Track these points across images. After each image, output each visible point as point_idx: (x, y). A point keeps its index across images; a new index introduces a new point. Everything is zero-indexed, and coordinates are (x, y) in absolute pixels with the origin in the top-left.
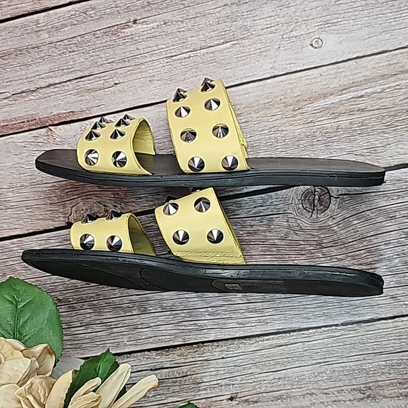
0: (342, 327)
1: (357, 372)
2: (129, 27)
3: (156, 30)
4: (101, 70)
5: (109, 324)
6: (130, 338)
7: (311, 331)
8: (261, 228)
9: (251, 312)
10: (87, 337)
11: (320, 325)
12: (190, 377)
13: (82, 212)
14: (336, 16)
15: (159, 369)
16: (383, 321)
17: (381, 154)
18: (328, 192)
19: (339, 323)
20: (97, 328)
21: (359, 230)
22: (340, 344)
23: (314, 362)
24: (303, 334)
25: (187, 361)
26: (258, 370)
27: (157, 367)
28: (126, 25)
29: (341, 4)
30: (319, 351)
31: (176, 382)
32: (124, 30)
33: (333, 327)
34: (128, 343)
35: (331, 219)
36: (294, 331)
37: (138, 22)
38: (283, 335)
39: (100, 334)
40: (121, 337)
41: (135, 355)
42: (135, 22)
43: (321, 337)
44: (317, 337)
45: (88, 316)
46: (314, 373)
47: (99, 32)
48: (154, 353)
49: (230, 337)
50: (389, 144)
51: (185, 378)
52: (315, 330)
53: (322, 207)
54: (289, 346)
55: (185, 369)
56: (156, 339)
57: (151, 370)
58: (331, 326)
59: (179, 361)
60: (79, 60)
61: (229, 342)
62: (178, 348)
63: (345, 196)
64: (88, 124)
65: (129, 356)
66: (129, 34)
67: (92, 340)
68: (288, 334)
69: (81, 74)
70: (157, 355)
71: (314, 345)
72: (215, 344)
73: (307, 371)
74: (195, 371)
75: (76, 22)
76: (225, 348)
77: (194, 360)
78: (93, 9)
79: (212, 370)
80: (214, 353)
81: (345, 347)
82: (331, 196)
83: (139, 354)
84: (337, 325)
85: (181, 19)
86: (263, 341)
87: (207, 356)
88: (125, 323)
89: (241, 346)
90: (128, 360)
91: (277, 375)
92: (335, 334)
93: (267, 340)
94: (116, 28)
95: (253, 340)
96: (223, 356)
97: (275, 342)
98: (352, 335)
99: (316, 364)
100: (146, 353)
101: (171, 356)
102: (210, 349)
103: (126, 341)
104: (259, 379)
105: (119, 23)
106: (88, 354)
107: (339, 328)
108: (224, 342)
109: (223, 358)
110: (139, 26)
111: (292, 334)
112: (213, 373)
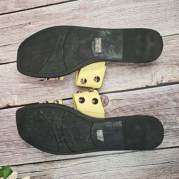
0: (112, 155)
1: (117, 174)
2: (27, 25)
3: (38, 27)
4: (15, 43)
5: (13, 152)
6: (22, 158)
7: (99, 157)
10: (3, 157)
11: (103, 154)
12: (47, 175)
13: (3, 103)
14: (113, 26)
15: (34, 172)
16: (128, 153)
17: (130, 84)
18: (108, 98)
19: (111, 153)
20: (8, 154)
21: (120, 114)
22: (111, 162)
23: (100, 170)
24: (96, 158)
25: (46, 169)
26: (77, 173)
27: (33, 171)
28: (26, 25)
29: (115, 21)
30: (102, 165)
31: (42, 177)
32: (25, 27)
33: (108, 155)
34: (21, 160)
35: (108, 109)
36: (92, 156)
37: (31, 23)
38: (87, 158)
39: (9, 156)
40: (18, 158)
41: (24, 165)
42: (30, 23)
43: (103, 159)
44: (101, 159)
45: (4, 148)
46: (100, 175)
47: (14, 27)
48: (32, 165)
49: (65, 159)
50: (133, 80)
51: (45, 176)
52: (101, 156)
53: (105, 105)
54: (90, 163)
55: (45, 172)
56: (33, 159)
57: (31, 172)
58: (107, 155)
59: (43, 169)
60: (5, 38)
61: (64, 161)
62: (43, 163)
63: (115, 100)
64: (8, 65)
65: (21, 166)
66: (27, 28)
67: (6, 159)
68: (89, 158)
69: (6, 44)
70: (34, 166)
71: (100, 163)
72: (59, 161)
73: (97, 174)
74: (49, 173)
75: (4, 22)
76: (63, 163)
77: (49, 168)
78: (12, 17)
79: (57, 172)
80: (58, 166)
81: (113, 164)
82: (109, 100)
83: (26, 165)
84: (110, 154)
85: (49, 24)
86: (79, 160)
87: (55, 167)
88: (20, 152)
89: (70, 162)
90: (21, 168)
91: (84, 175)
92: (109, 158)
93: (81, 160)
94: (21, 25)
95: (75, 160)
96: (62, 166)
97: (84, 161)
98: (116, 159)
99: (101, 171)
100: (29, 165)
101: (39, 166)
102: (57, 164)
103: (20, 159)
104: (77, 177)
105: (23, 23)
106: (3, 165)
107: (110, 156)
108: (63, 161)
109: (62, 168)
110: (31, 25)
111: (91, 158)
112: (57, 174)
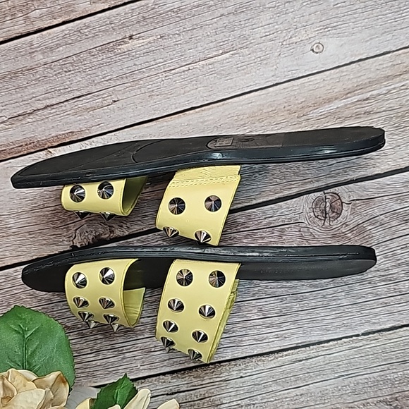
0: (363, 337)
1: (381, 383)
2: (125, 43)
3: (153, 44)
4: (99, 88)
5: (120, 349)
6: (143, 362)
7: (331, 343)
8: (272, 240)
9: (268, 327)
10: (99, 364)
11: (340, 336)
12: (208, 399)
13: (86, 234)
14: (335, 20)
15: (175, 393)
16: (405, 328)
17: (391, 156)
18: (340, 199)
19: (360, 333)
20: (109, 354)
21: (374, 235)
22: (362, 355)
23: (336, 375)
24: (323, 347)
25: (204, 382)
26: (279, 388)
27: (173, 391)
28: (122, 42)
29: (340, 7)
30: (340, 363)
31: (194, 405)
32: (120, 47)
33: (354, 338)
34: (142, 368)
35: (344, 226)
36: (313, 344)
37: (134, 37)
38: (303, 349)
39: (112, 360)
40: (134, 361)
41: (150, 380)
42: (131, 37)
43: (342, 349)
44: (338, 349)
45: (99, 342)
46: (337, 387)
47: (94, 50)
48: (169, 377)
49: (247, 355)
50: (399, 146)
51: (203, 401)
52: (336, 342)
53: (334, 214)
54: (309, 361)
55: (202, 391)
56: (171, 361)
57: (167, 394)
58: (351, 336)
59: (196, 383)
60: (76, 79)
61: (247, 360)
62: (194, 370)
63: (357, 202)
64: (88, 143)
65: (143, 381)
66: (126, 50)
67: (104, 367)
68: (308, 348)
69: (78, 94)
70: (173, 378)
71: (335, 357)
72: (233, 363)
73: (330, 386)
74: (213, 393)
75: (70, 42)
76: (243, 367)
77: (212, 381)
78: (88, 27)
79: (231, 390)
80: (232, 373)
81: (367, 357)
82: (342, 203)
83: (154, 378)
84: (358, 335)
85: (177, 32)
86: (282, 356)
87: (225, 376)
88: (137, 347)
89: (259, 363)
90: (143, 385)
91: (298, 391)
92: (357, 345)
93: (286, 355)
94: (111, 44)
95: (272, 357)
96: (241, 374)
97: (295, 357)
98: (374, 345)
99: (339, 377)
100: (161, 377)
101: (187, 378)
102: (228, 368)
103: (139, 365)
104: (280, 397)
105: (114, 40)
106: (100, 382)
107: (360, 338)
108: (242, 360)
109: (242, 377)
110: (136, 42)
111: (311, 347)
112: (232, 394)
